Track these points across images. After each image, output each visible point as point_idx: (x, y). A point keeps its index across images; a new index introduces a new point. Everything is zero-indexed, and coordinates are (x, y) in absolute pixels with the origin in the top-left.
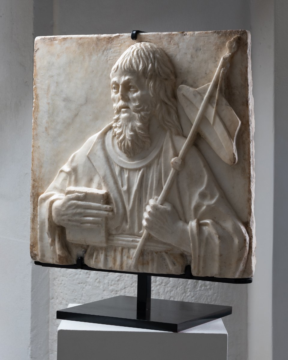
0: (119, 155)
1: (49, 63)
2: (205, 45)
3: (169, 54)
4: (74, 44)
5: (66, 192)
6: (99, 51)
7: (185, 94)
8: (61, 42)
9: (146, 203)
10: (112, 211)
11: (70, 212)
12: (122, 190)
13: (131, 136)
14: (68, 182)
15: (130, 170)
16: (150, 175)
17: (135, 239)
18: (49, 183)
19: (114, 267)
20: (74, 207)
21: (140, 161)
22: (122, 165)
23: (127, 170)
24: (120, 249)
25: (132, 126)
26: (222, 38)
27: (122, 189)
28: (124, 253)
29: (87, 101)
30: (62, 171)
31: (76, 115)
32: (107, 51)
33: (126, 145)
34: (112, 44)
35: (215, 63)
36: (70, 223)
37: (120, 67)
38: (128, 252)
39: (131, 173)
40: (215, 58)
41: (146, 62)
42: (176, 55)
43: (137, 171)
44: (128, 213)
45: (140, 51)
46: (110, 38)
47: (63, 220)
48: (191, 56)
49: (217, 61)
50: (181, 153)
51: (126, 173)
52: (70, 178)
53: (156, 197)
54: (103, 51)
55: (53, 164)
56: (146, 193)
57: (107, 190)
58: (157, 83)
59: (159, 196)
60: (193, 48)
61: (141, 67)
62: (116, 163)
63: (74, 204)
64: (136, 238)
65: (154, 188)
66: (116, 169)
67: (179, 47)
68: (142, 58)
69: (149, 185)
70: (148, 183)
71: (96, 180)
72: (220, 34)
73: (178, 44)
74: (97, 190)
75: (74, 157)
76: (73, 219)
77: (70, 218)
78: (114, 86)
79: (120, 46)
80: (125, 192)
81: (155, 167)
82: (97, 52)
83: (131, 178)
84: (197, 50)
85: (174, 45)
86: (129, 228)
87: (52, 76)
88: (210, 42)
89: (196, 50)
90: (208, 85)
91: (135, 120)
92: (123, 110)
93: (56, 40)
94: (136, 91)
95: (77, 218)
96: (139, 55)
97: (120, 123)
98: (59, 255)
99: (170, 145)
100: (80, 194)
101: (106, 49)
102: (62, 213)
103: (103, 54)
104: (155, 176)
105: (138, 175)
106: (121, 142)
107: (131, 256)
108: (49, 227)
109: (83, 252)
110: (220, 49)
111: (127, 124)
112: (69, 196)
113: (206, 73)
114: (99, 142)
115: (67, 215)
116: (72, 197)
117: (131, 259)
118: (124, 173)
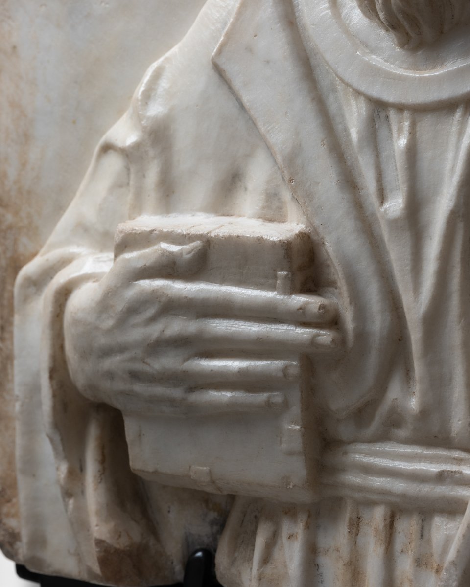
0: (365, 44)
5: (117, 239)
10: (332, 321)
11: (137, 333)
12: (379, 215)
14: (130, 197)
15: (419, 112)
17: (455, 468)
18: (60, 209)
20: (151, 312)
22: (376, 92)
23: (406, 114)
24: (378, 515)
27: (382, 210)
28: (400, 541)
30: (107, 148)
36: (138, 388)
38: (422, 536)
39: (426, 127)
44: (415, 335)
47: (110, 375)
51: (400, 130)
52: (142, 175)
55: (74, 122)
57: (310, 223)
62: (348, 85)
63: (153, 297)
64: (459, 461)
66: (347, 116)
74: (260, 222)
75: (157, 75)
76: (147, 368)
77: (138, 366)
80: (394, 223)
83: (426, 156)
86: (421, 412)
95: (169, 362)
98: (99, 542)
100: (175, 248)
102: (103, 341)
105: (461, 133)
107: (436, 558)
108: (54, 408)
109: (212, 523)
112: (129, 260)
115: (122, 349)
116: (140, 264)
117: (438, 571)
118: (390, 130)
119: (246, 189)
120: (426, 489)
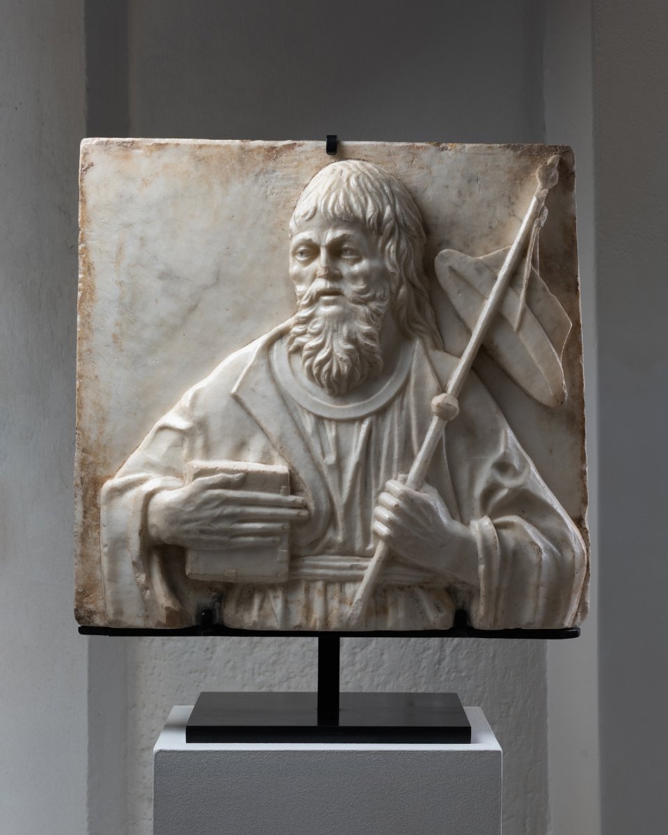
1: (122, 197)
2: (487, 170)
3: (410, 186)
4: (186, 158)
6: (247, 174)
7: (456, 266)
8: (151, 154)
9: (379, 488)
10: (305, 507)
11: (207, 513)
12: (322, 463)
13: (349, 352)
14: (185, 452)
15: (339, 422)
16: (384, 431)
17: (358, 563)
18: (124, 455)
19: (307, 623)
20: (216, 503)
21: (361, 403)
22: (319, 412)
23: (332, 422)
24: (320, 585)
25: (350, 332)
26: (522, 160)
27: (325, 461)
29: (218, 279)
30: (163, 428)
31: (192, 309)
32: (267, 176)
33: (334, 370)
34: (278, 160)
35: (508, 207)
36: (203, 537)
37: (322, 211)
38: (341, 591)
39: (343, 428)
40: (509, 198)
41: (378, 201)
42: (426, 188)
43: (357, 424)
44: (340, 513)
45: (363, 179)
46: (273, 148)
47: (188, 532)
48: (459, 192)
49: (513, 203)
50: (452, 384)
51: (331, 429)
52: (193, 442)
53: (401, 476)
54: (256, 175)
55: (135, 414)
56: (378, 469)
57: (290, 465)
58: (403, 244)
59: (407, 472)
60: (463, 176)
61: (370, 212)
62: (304, 408)
63: (217, 497)
64: (358, 560)
65: (396, 456)
66: (304, 421)
67: (430, 173)
68: (370, 193)
69: (384, 452)
70: (381, 447)
71: (257, 443)
72: (519, 152)
73: (428, 167)
74: (260, 464)
75: (195, 397)
76: (210, 528)
77: (205, 527)
78: (302, 248)
79: (297, 167)
80: (330, 467)
81: (396, 414)
82: (242, 176)
83: (343, 440)
84: (471, 180)
85: (421, 168)
86: (343, 542)
87: (131, 225)
88: (498, 166)
89: (469, 181)
90: (506, 252)
91: (355, 319)
92: (326, 298)
93: (138, 148)
94: (358, 260)
95: (224, 525)
96: (363, 186)
97: (318, 326)
98: (167, 609)
99: (428, 369)
100: (230, 476)
101: (263, 172)
102: (186, 517)
103: (256, 181)
104: (396, 433)
105: (359, 431)
106: (322, 364)
107: (349, 599)
110: (518, 181)
111: (337, 327)
112: (204, 481)
113: (491, 227)
114: (262, 365)
115: (197, 520)
116: (211, 483)
117: (351, 604)
118: (325, 429)
119: (249, 450)
120: (344, 572)
